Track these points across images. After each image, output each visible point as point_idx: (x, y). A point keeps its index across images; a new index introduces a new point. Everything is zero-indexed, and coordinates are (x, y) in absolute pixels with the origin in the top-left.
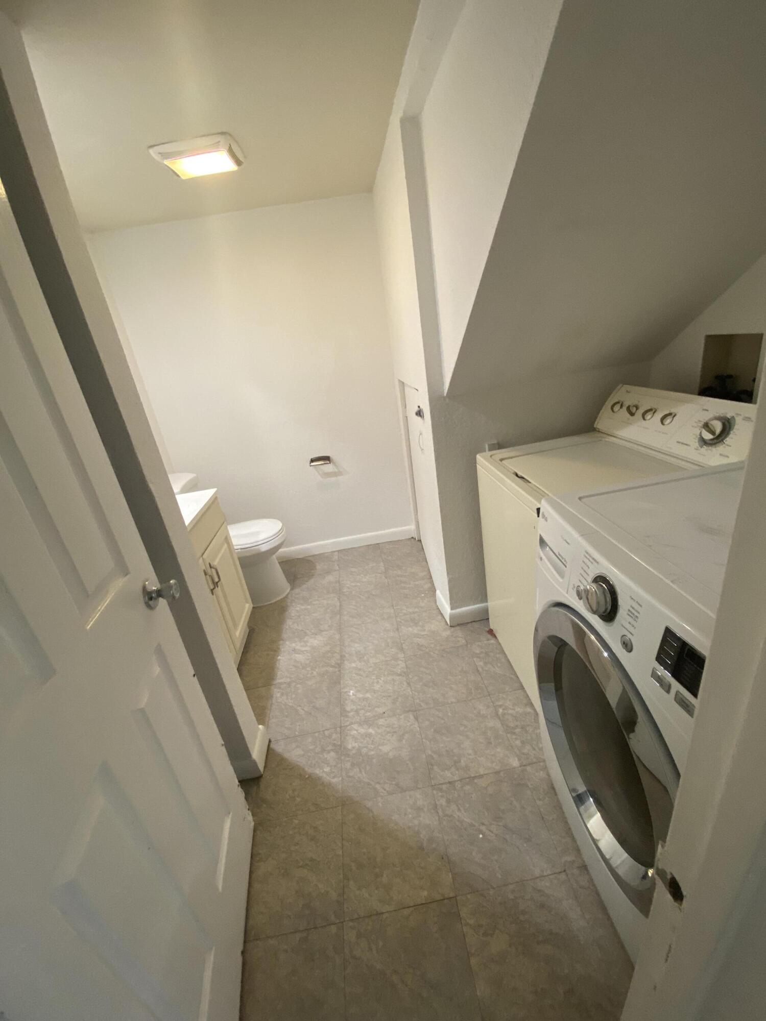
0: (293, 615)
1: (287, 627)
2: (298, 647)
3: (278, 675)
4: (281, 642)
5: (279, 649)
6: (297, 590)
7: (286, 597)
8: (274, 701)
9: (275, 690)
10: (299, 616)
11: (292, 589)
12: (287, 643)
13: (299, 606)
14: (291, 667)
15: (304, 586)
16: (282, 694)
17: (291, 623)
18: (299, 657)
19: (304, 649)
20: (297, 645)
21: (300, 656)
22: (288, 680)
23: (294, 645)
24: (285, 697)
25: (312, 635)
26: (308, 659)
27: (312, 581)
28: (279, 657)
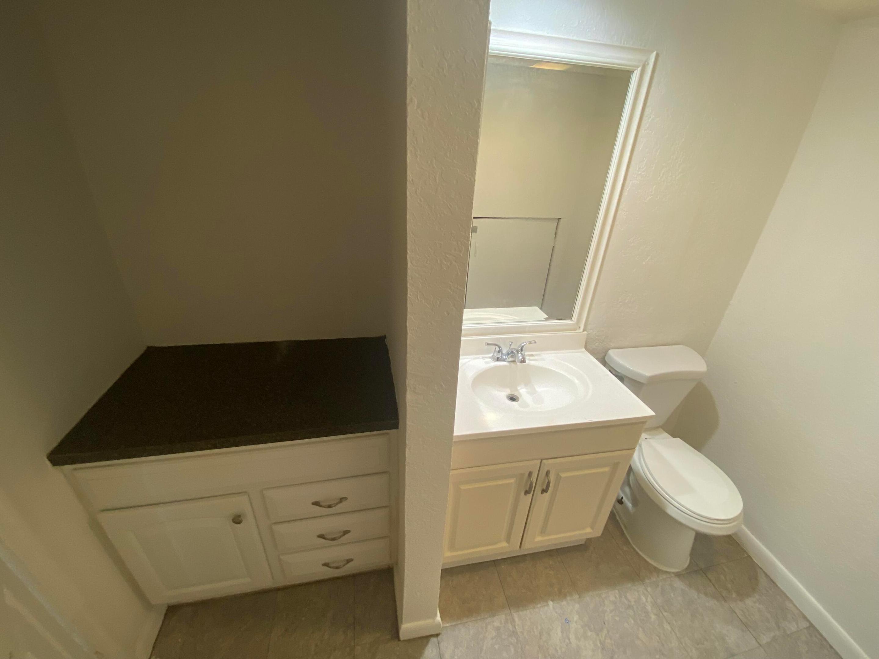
0: (629, 596)
1: (603, 596)
2: (573, 626)
3: (525, 612)
4: (576, 596)
5: (565, 596)
6: (678, 584)
7: (658, 571)
8: (489, 620)
9: (503, 616)
10: (629, 607)
11: (678, 575)
12: (577, 606)
13: (649, 599)
14: (539, 628)
15: (693, 594)
16: (498, 629)
17: (612, 598)
18: (557, 635)
19: (572, 636)
20: (576, 622)
21: (560, 634)
22: (519, 630)
23: (576, 618)
24: (494, 634)
25: (601, 643)
26: (556, 650)
27: (711, 603)
28: (551, 603)
